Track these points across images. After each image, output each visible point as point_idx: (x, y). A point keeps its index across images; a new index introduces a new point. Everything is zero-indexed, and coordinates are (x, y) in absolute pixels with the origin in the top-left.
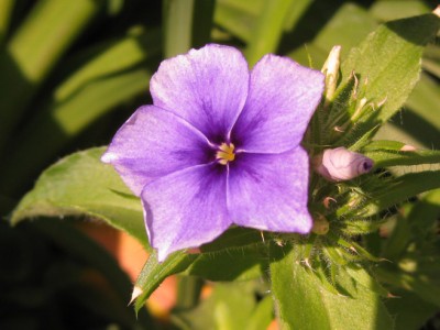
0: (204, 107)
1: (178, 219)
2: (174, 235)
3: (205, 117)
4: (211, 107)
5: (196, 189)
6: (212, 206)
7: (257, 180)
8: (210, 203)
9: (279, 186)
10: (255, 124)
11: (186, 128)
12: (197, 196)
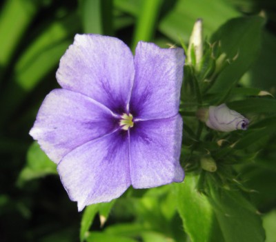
0: (103, 86)
1: (92, 177)
2: (90, 190)
3: (106, 95)
4: (109, 87)
5: (105, 153)
6: (118, 166)
7: (148, 143)
8: (116, 164)
9: (162, 146)
10: (144, 97)
11: (92, 104)
12: (106, 158)
